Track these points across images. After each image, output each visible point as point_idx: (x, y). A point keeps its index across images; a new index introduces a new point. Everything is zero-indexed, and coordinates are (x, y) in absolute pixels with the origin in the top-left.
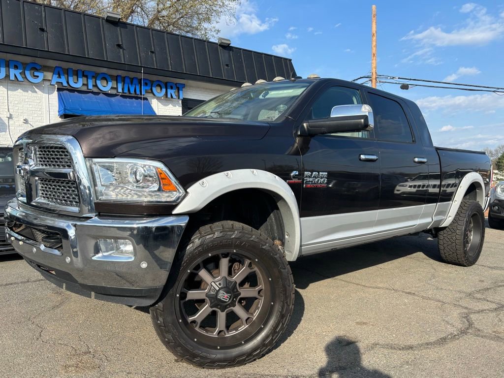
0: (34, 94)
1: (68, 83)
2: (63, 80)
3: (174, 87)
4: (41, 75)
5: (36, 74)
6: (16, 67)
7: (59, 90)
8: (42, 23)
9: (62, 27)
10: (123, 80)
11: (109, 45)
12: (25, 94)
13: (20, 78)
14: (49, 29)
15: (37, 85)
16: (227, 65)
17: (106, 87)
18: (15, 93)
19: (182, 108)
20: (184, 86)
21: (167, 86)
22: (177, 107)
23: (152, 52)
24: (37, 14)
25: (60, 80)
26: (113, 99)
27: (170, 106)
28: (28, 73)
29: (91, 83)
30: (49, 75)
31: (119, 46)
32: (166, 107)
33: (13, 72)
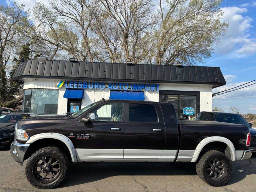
0: (103, 93)
1: (113, 88)
2: (111, 87)
3: (155, 86)
4: (104, 86)
5: (103, 86)
6: (97, 84)
7: (111, 91)
8: (105, 69)
9: (111, 69)
10: (133, 85)
11: (127, 74)
12: (100, 93)
13: (98, 88)
14: (107, 71)
15: (104, 90)
16: (180, 75)
17: (126, 88)
18: (97, 93)
19: (159, 94)
20: (159, 85)
21: (151, 86)
22: (157, 94)
23: (144, 74)
24: (103, 66)
25: (110, 87)
26: (129, 93)
27: (154, 94)
28: (100, 86)
29: (121, 87)
30: (107, 86)
31: (131, 73)
32: (152, 94)
33: (95, 86)
